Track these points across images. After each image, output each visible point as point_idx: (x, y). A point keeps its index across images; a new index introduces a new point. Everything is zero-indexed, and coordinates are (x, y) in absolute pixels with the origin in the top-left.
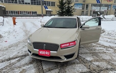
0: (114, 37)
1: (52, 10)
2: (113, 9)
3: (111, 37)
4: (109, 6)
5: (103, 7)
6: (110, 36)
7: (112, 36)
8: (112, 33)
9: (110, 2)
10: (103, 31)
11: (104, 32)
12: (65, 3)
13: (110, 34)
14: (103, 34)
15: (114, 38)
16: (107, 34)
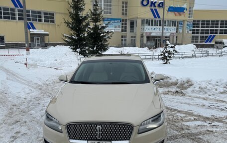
0: (213, 95)
1: (48, 33)
2: (188, 32)
3: (207, 95)
4: (180, 25)
5: (167, 27)
6: (206, 93)
7: (209, 93)
8: (208, 87)
9: (180, 15)
10: (188, 84)
11: (191, 85)
12: (85, 18)
13: (205, 90)
14: (190, 90)
15: (213, 97)
16: (197, 89)
